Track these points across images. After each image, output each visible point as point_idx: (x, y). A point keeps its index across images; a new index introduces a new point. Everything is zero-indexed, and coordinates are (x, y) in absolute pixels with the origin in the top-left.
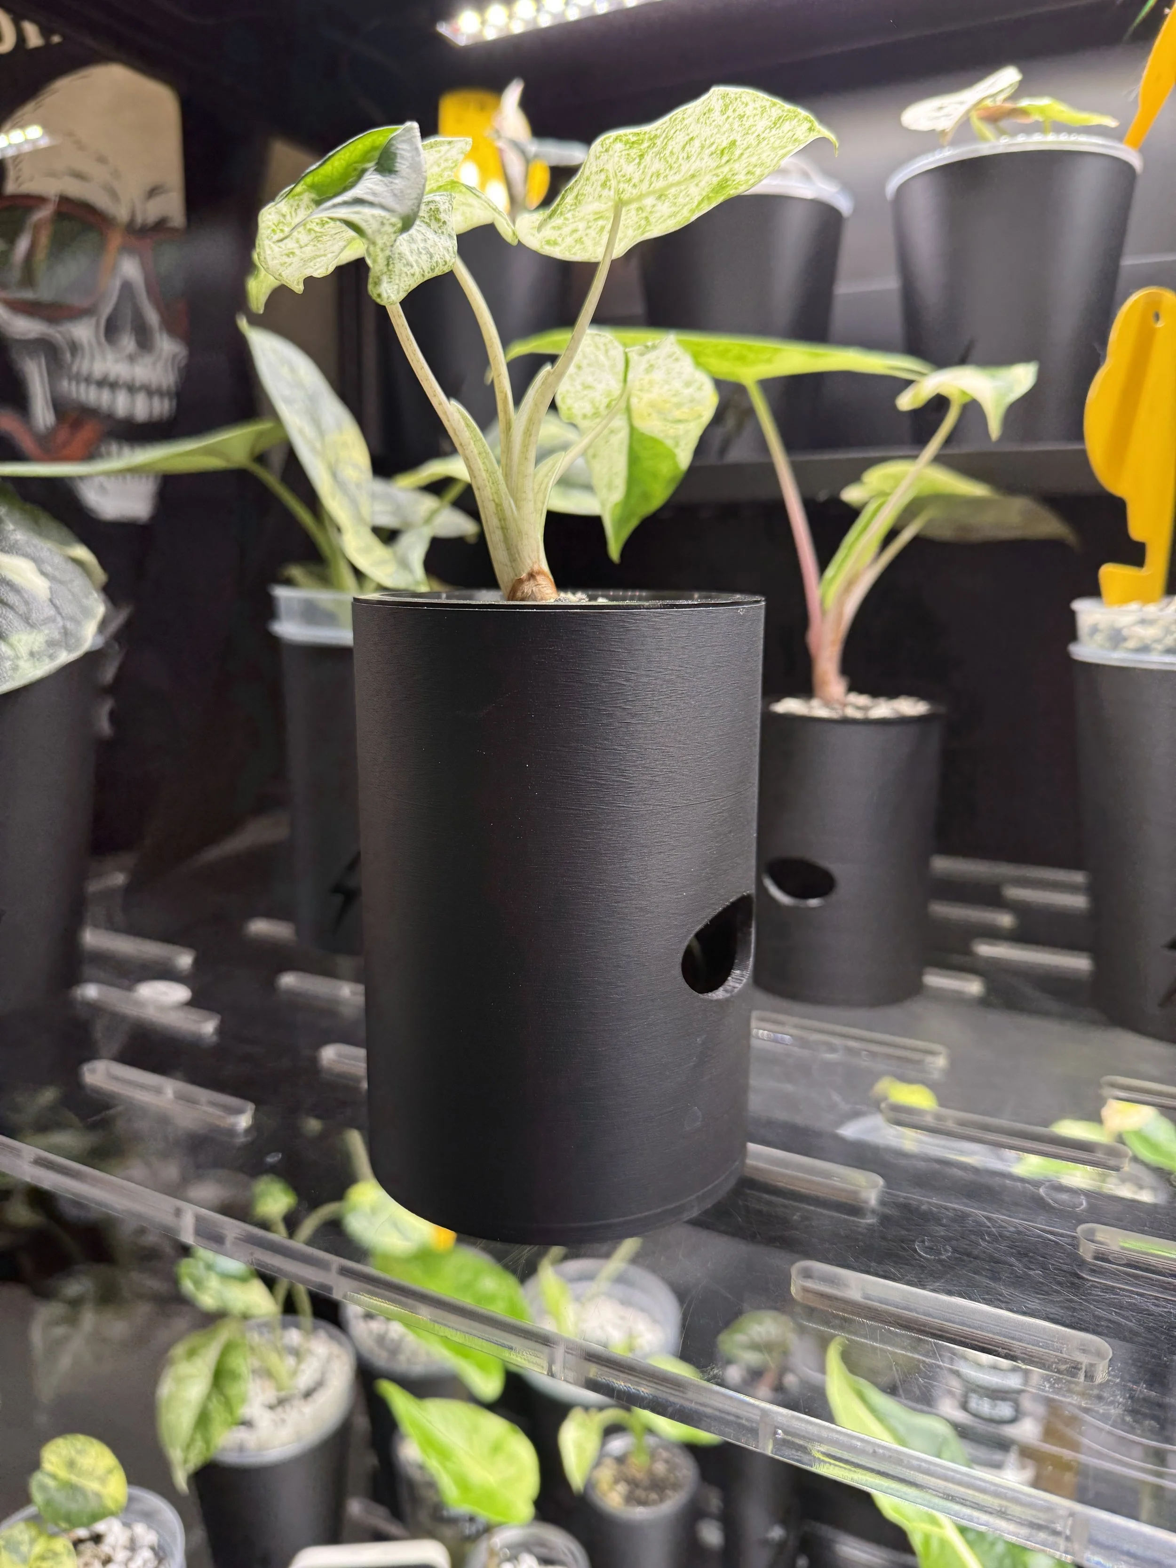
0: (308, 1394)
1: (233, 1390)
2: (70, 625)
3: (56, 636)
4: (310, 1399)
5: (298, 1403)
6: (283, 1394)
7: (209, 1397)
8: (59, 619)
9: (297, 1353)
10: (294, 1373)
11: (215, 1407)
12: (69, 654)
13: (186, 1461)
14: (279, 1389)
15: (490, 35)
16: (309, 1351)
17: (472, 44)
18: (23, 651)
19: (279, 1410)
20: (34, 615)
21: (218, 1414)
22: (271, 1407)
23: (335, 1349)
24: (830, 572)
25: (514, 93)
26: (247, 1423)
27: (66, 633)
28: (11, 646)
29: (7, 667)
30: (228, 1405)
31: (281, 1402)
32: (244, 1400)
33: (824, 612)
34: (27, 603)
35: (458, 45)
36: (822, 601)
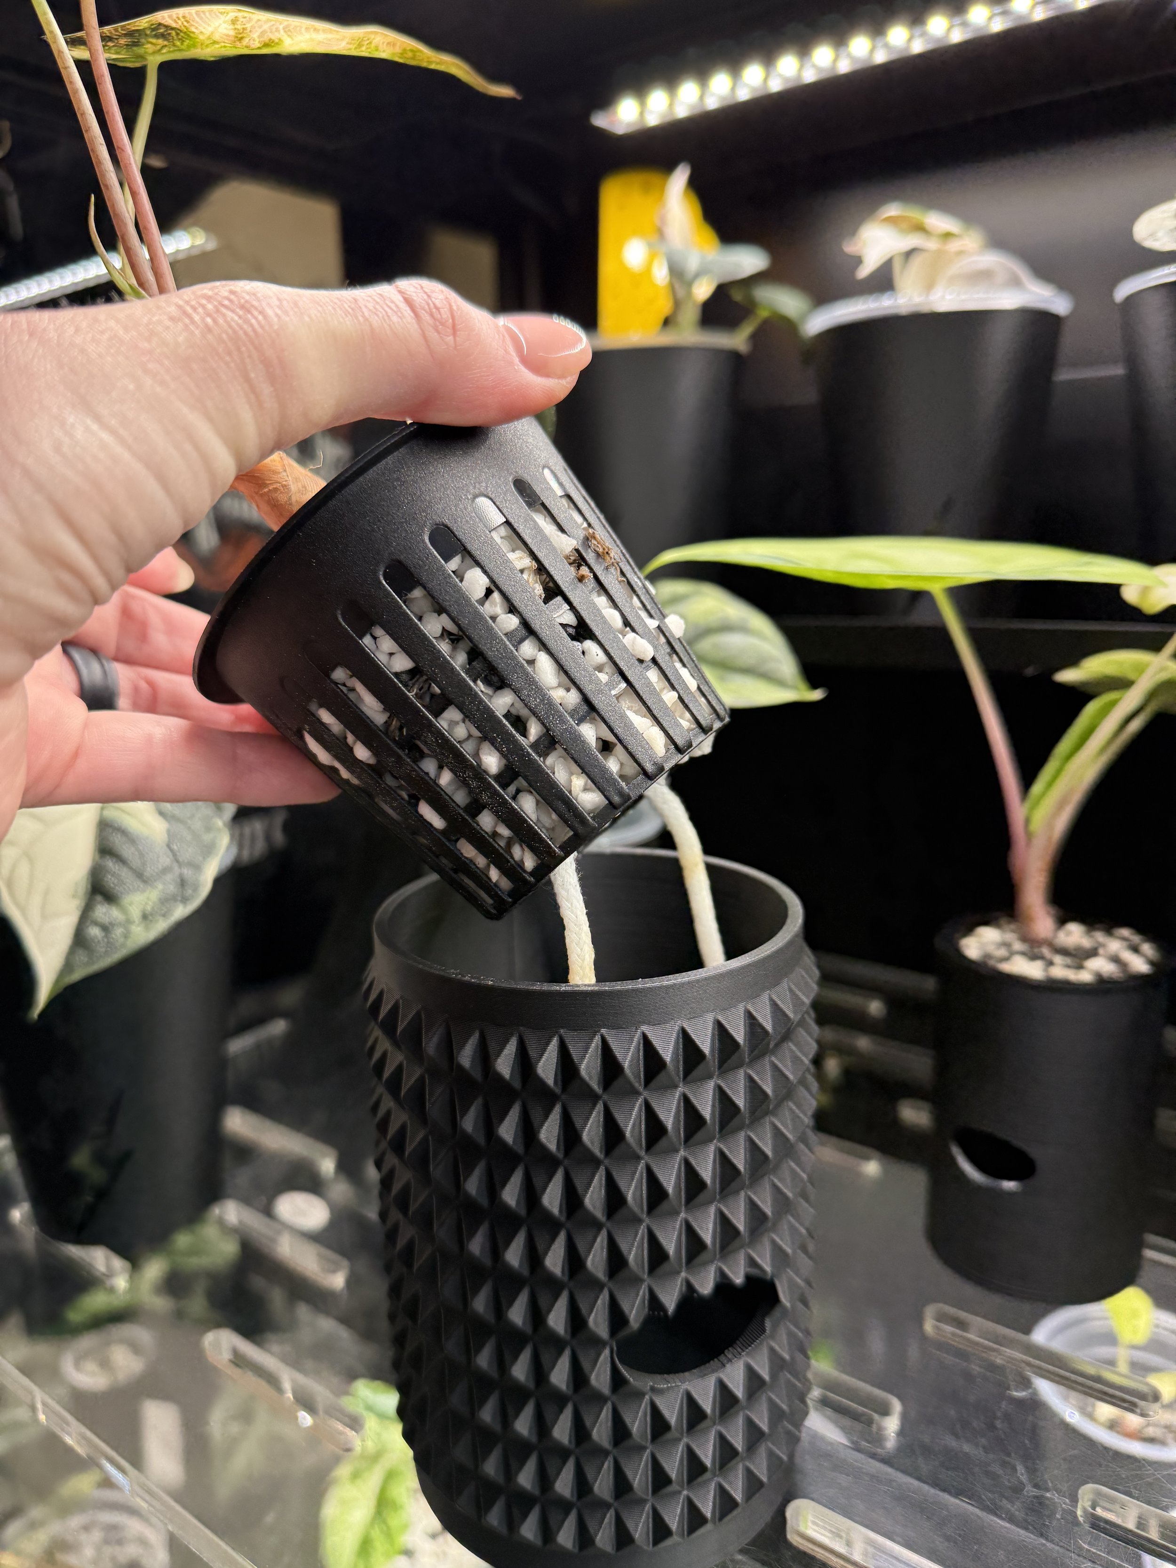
1: (394, 1521)
2: (187, 872)
3: (172, 888)
7: (372, 1523)
8: (176, 867)
11: (376, 1534)
12: (185, 907)
15: (653, 120)
17: (631, 133)
18: (135, 912)
19: (440, 1537)
20: (149, 869)
21: (379, 1544)
22: (433, 1536)
24: (1037, 788)
25: (680, 177)
26: (408, 1550)
27: (183, 883)
28: (124, 911)
29: (118, 935)
30: (389, 1535)
32: (405, 1527)
33: (1029, 835)
34: (141, 855)
35: (614, 134)
36: (1027, 821)
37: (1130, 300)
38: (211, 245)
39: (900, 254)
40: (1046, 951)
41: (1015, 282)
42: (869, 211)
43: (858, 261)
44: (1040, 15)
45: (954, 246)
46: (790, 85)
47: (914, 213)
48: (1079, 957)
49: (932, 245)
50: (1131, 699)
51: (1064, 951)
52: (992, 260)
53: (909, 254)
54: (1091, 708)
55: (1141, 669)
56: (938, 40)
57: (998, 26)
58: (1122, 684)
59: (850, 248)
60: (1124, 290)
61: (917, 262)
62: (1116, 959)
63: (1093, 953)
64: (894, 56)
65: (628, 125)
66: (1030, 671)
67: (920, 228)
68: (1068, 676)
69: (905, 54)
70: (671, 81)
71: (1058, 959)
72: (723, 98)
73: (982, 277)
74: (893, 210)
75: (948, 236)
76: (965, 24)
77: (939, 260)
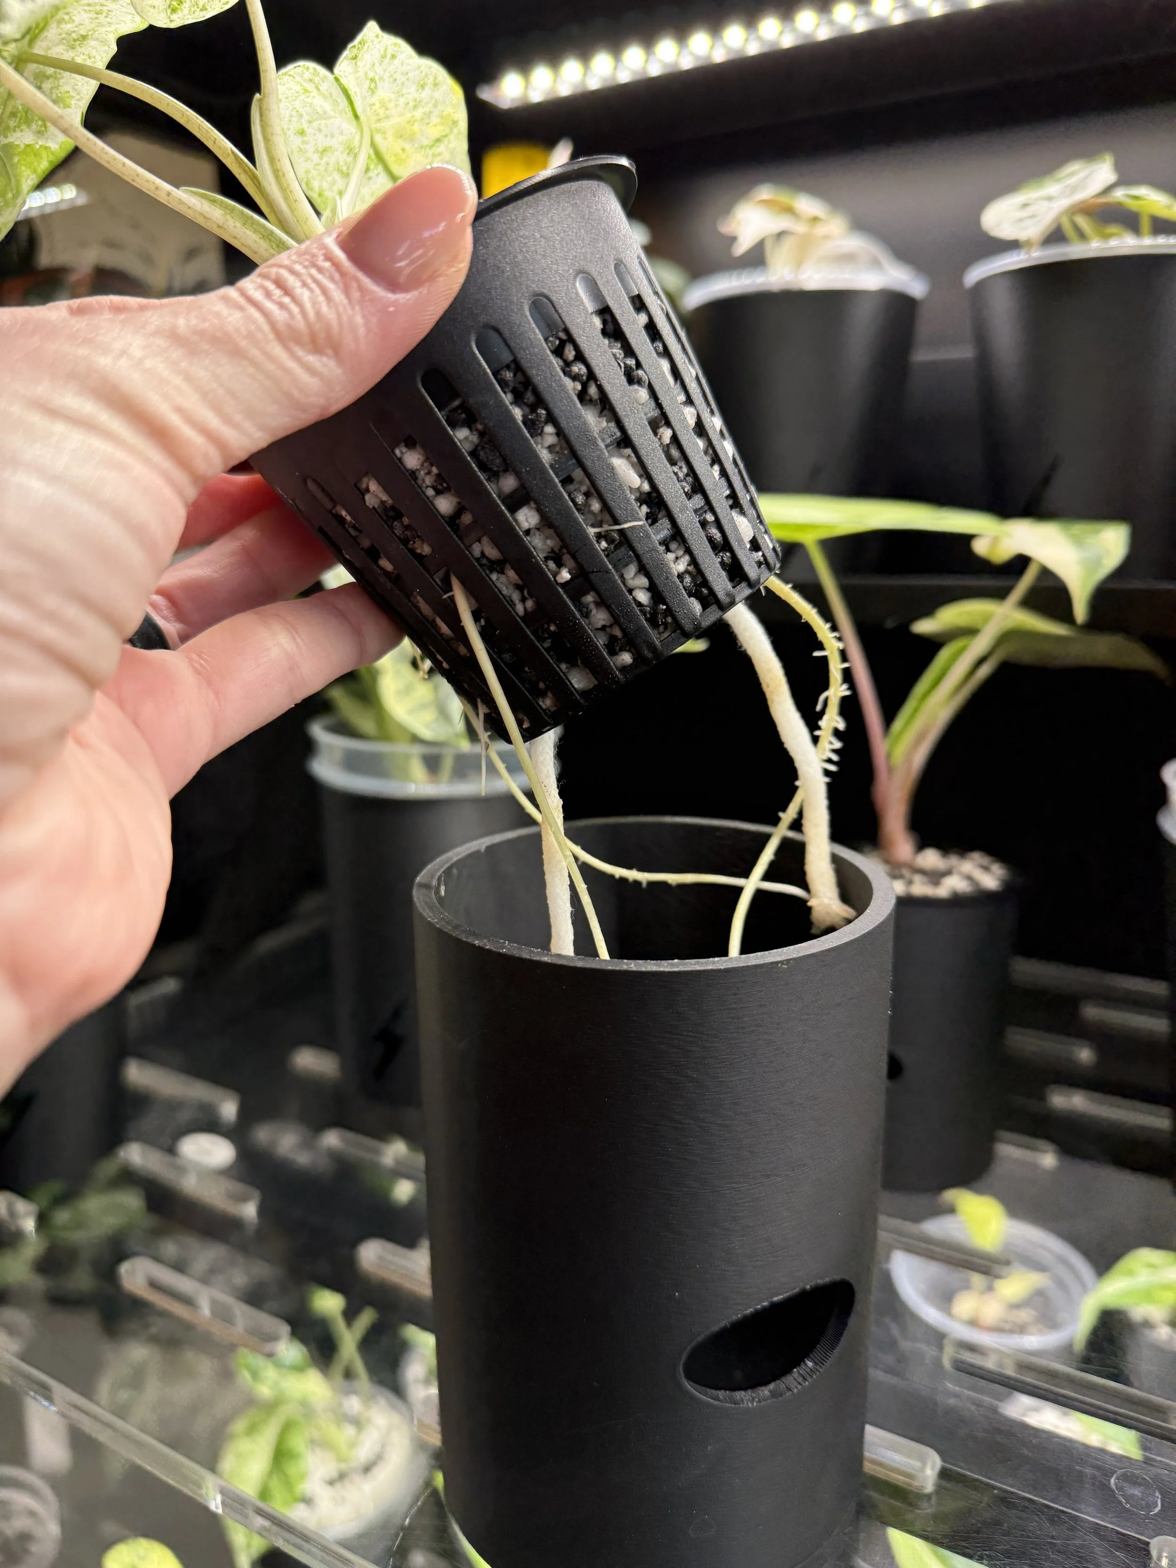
0: (367, 1469)
1: (292, 1470)
4: (369, 1474)
5: (357, 1478)
6: (343, 1466)
7: (271, 1473)
9: (357, 1423)
10: (353, 1444)
11: (275, 1485)
13: (249, 1546)
14: (340, 1459)
15: (536, 96)
16: (369, 1421)
17: (516, 108)
19: (338, 1486)
21: (278, 1491)
22: (331, 1483)
23: (396, 1419)
24: (898, 724)
25: (562, 153)
26: (307, 1501)
30: (288, 1484)
31: (342, 1476)
32: (303, 1476)
33: (890, 770)
35: (500, 109)
36: (889, 756)
37: (981, 285)
38: (82, 200)
39: (771, 235)
40: (906, 872)
41: (875, 264)
42: (742, 193)
43: (733, 239)
44: (898, 18)
45: (821, 230)
46: (668, 70)
47: (783, 196)
48: (935, 877)
49: (800, 228)
50: (979, 645)
51: (922, 872)
52: (856, 243)
53: (780, 235)
54: (944, 655)
55: (987, 618)
56: (807, 36)
57: (860, 26)
58: (970, 632)
59: (726, 227)
60: (975, 274)
61: (788, 244)
62: (969, 878)
63: (948, 873)
64: (765, 49)
65: (513, 100)
66: (890, 624)
67: (789, 210)
68: (924, 627)
69: (775, 48)
70: (554, 60)
71: (917, 878)
72: (605, 80)
73: (847, 258)
74: (765, 192)
75: (815, 220)
76: (831, 22)
77: (806, 244)
